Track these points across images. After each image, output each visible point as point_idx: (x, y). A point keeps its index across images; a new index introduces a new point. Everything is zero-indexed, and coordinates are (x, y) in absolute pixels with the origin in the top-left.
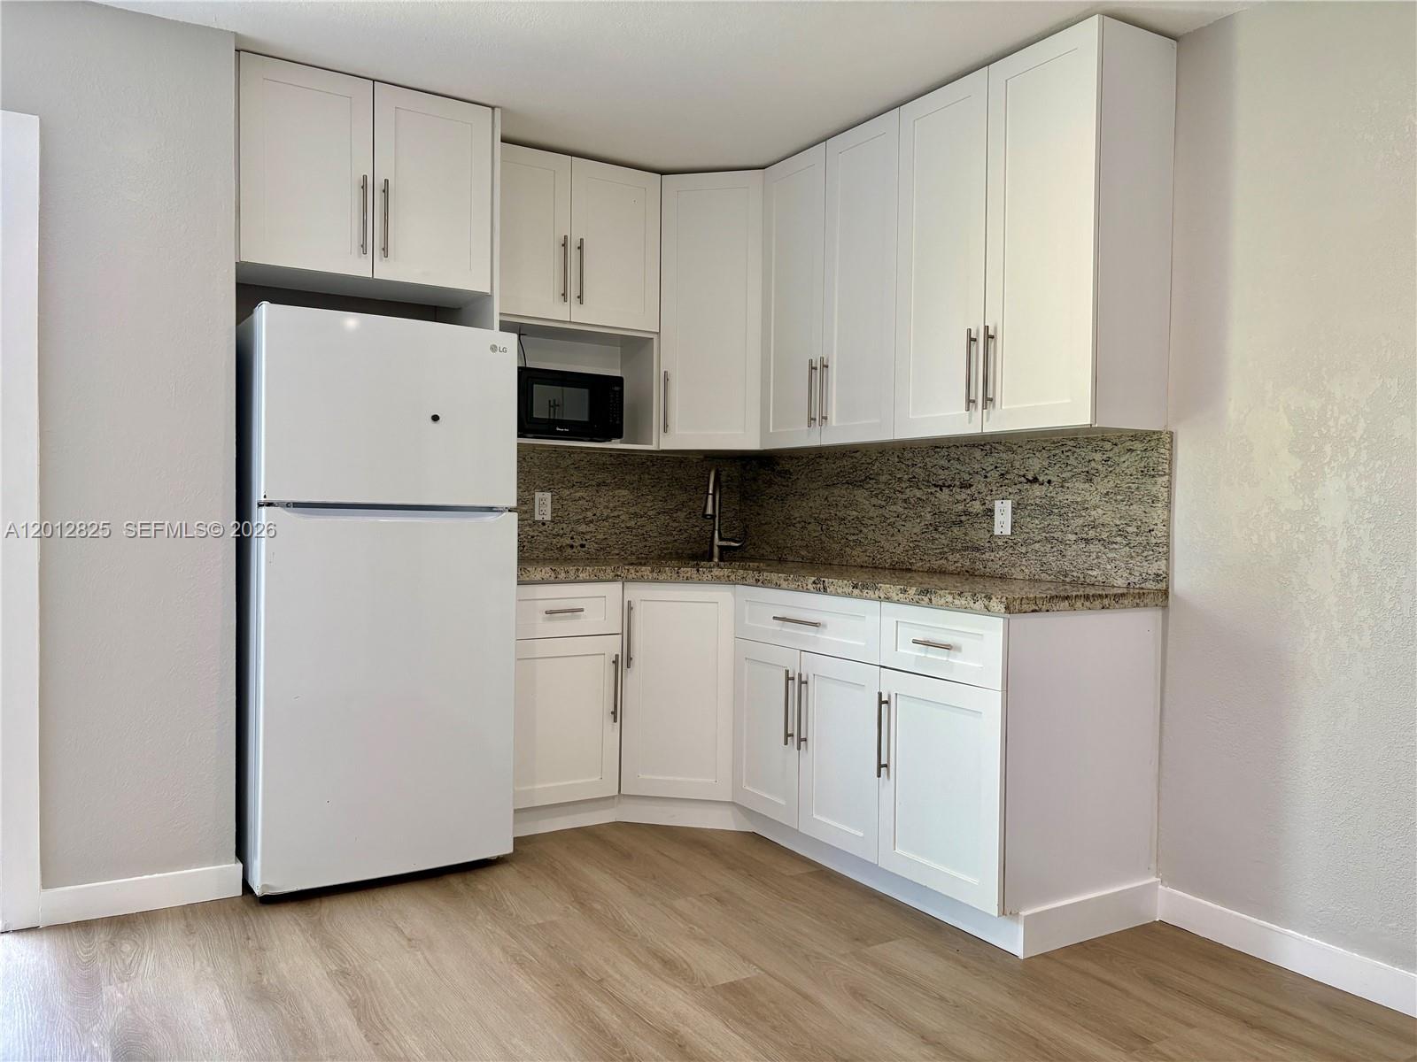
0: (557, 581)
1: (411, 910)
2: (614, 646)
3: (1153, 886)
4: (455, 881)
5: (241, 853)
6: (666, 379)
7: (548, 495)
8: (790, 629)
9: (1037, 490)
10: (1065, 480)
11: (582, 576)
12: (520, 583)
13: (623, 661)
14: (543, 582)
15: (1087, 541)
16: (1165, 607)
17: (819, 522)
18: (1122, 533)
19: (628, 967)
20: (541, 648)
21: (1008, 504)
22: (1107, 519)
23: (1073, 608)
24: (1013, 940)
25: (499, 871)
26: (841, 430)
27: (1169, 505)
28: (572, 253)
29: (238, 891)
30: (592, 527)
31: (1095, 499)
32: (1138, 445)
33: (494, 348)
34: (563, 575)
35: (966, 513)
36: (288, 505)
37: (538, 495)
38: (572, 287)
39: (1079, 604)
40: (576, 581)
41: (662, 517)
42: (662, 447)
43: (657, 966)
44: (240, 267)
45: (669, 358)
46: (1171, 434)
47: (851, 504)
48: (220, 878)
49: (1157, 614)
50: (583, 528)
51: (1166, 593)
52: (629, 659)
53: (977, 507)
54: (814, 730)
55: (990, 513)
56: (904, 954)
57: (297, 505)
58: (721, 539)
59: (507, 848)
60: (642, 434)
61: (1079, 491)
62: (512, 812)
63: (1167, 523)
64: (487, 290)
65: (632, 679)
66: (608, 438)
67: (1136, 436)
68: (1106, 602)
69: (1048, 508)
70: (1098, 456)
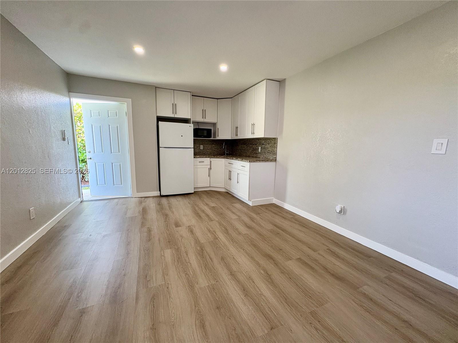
0: (200, 158)
1: (179, 198)
2: (209, 167)
3: (273, 198)
4: (186, 195)
5: (160, 190)
6: (218, 129)
7: (202, 146)
8: (230, 164)
9: (263, 146)
10: (266, 144)
11: (204, 157)
12: (194, 158)
13: (210, 169)
14: (198, 158)
15: (268, 153)
16: (276, 162)
17: (240, 150)
18: (272, 152)
19: (202, 204)
20: (198, 167)
21: (260, 147)
22: (270, 150)
23: (260, 162)
24: (250, 204)
25: (192, 195)
26: (240, 137)
27: (277, 148)
28: (204, 112)
29: (159, 195)
30: (209, 150)
31: (269, 147)
32: (274, 140)
33: (190, 126)
34: (201, 157)
35: (256, 149)
36: (163, 147)
37: (201, 146)
38: (204, 116)
39: (261, 161)
40: (203, 158)
41: (220, 149)
42: (218, 139)
43: (205, 204)
44: (157, 116)
45: (218, 126)
46: (277, 138)
47: (244, 147)
48: (157, 193)
49: (275, 163)
50: (208, 150)
51: (276, 160)
52: (211, 168)
53: (257, 148)
54: (232, 178)
55: (258, 149)
56: (238, 206)
57: (165, 147)
58: (226, 152)
59: (193, 192)
60: (215, 136)
61: (268, 146)
62: (193, 188)
63: (276, 150)
64: (190, 118)
65: (211, 171)
66: (210, 138)
67: (273, 138)
68: (265, 161)
69: (264, 148)
70: (270, 141)
